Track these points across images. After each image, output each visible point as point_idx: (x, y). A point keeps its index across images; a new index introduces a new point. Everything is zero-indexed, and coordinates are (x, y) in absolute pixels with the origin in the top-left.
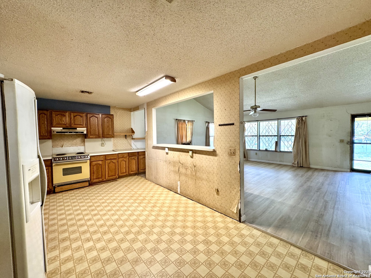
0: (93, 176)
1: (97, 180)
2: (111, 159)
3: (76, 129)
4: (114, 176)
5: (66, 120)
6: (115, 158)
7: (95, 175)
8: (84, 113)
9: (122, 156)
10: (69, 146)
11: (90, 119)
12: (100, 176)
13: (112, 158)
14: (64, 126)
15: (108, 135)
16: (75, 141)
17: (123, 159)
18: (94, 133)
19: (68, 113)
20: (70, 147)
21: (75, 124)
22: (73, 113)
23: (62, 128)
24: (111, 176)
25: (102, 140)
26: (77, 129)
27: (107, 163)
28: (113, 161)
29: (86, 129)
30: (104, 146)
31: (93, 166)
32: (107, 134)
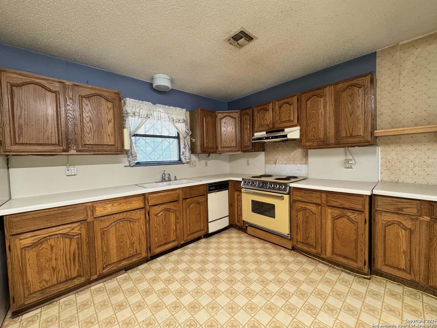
0: (297, 233)
1: (305, 248)
2: (343, 208)
3: (283, 130)
4: (352, 260)
5: (269, 117)
6: (359, 207)
7: (301, 233)
8: (295, 96)
9: (392, 208)
11: (306, 105)
12: (312, 241)
13: (347, 205)
14: (267, 128)
15: (351, 136)
16: (292, 154)
17: (395, 218)
18: (314, 136)
19: (271, 104)
20: (286, 164)
21: (281, 122)
22: (278, 101)
23: (265, 133)
24: (340, 255)
25: (348, 153)
26: (286, 130)
27: (330, 216)
28: (349, 214)
29: (299, 128)
30: (351, 168)
31: (298, 211)
32: (348, 135)
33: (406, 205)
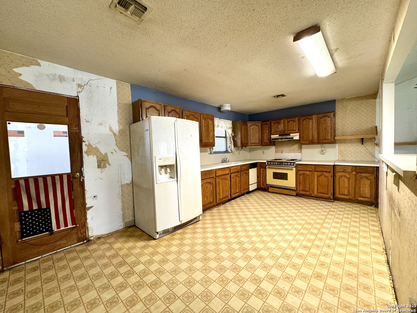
0: (300, 186)
1: (304, 193)
2: (322, 171)
3: (290, 135)
4: (326, 194)
5: (281, 127)
6: (329, 170)
8: (297, 117)
9: (342, 170)
10: (288, 152)
11: (303, 122)
12: (307, 189)
13: (324, 170)
14: (280, 133)
15: (325, 139)
16: (293, 147)
17: (343, 174)
18: (307, 138)
19: (282, 120)
21: (288, 131)
22: (287, 119)
23: (278, 135)
24: (321, 193)
25: (323, 146)
27: (316, 176)
28: (325, 174)
29: (298, 134)
30: (324, 154)
31: (300, 175)
33: (347, 168)
